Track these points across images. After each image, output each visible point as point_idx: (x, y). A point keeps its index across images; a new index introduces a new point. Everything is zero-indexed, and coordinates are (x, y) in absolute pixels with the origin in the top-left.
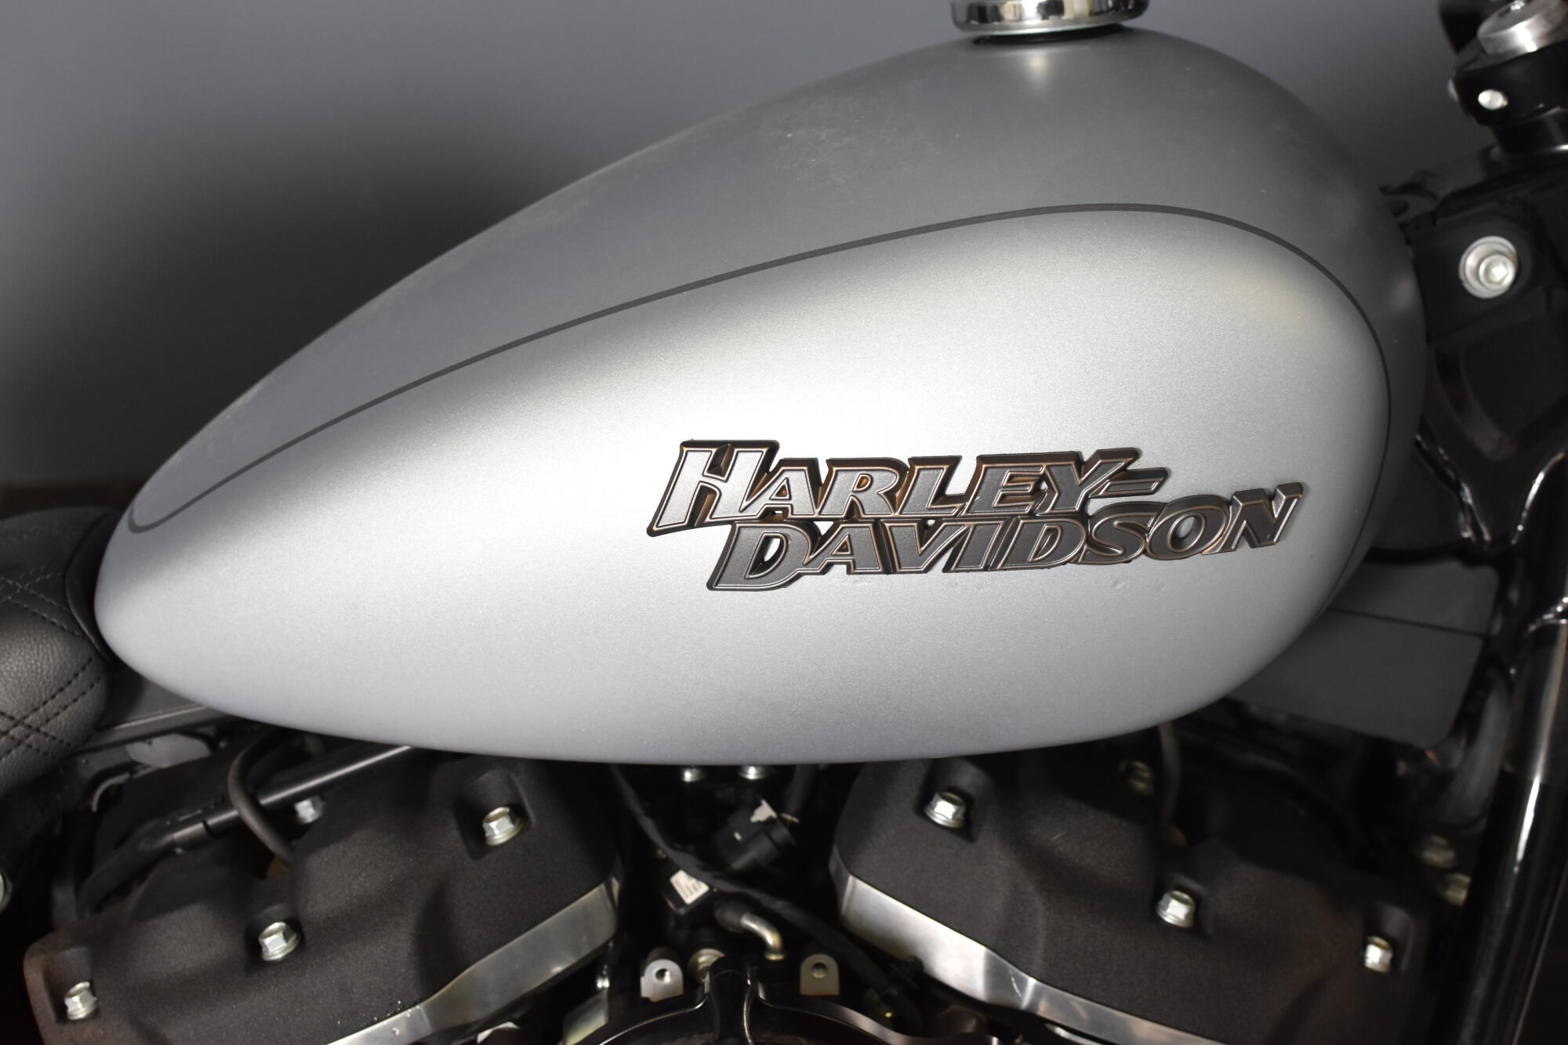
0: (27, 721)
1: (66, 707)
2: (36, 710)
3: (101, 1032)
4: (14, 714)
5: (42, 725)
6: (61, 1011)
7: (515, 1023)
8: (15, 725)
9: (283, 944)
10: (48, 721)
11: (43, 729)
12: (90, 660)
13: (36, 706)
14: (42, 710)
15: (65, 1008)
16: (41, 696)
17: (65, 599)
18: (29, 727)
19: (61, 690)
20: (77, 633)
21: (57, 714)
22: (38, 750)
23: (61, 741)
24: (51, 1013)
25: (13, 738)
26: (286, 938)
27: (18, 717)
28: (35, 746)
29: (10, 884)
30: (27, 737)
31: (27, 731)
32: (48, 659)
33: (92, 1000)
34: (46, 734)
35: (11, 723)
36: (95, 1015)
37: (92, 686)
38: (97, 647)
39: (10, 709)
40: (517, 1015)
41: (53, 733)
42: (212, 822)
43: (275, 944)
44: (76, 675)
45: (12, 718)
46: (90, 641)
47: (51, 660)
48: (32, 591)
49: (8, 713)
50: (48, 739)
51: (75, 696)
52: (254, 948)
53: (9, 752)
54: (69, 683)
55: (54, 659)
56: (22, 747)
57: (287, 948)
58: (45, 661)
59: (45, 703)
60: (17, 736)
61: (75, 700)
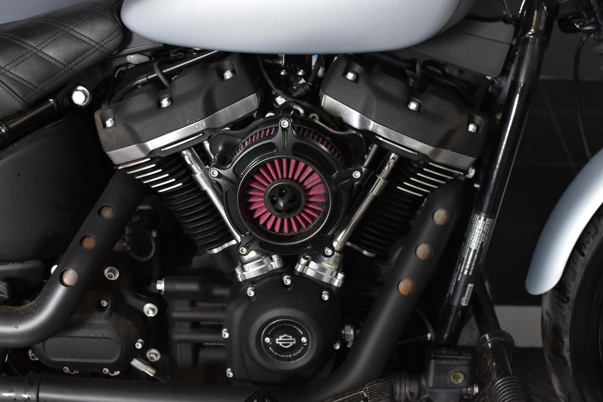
0: (100, 44)
1: (111, 40)
2: (103, 41)
3: (116, 129)
4: (97, 41)
5: (104, 45)
6: (104, 125)
7: (229, 128)
8: (97, 45)
9: (167, 103)
10: (106, 44)
11: (104, 46)
12: (118, 28)
13: (103, 39)
14: (104, 41)
15: (106, 124)
16: (104, 37)
17: (112, 12)
18: (101, 45)
19: (110, 35)
20: (115, 20)
21: (109, 42)
22: (103, 52)
23: (109, 50)
24: (102, 126)
25: (96, 48)
26: (168, 101)
27: (98, 42)
28: (102, 51)
29: (91, 96)
30: (100, 48)
31: (100, 46)
32: (107, 27)
33: (113, 122)
34: (105, 48)
35: (96, 44)
36: (114, 125)
37: (119, 35)
38: (121, 24)
39: (96, 40)
40: (230, 126)
41: (107, 48)
42: (149, 77)
43: (165, 103)
44: (114, 32)
45: (96, 42)
46: (119, 23)
47: (108, 27)
48: (104, 9)
49: (95, 41)
50: (105, 49)
51: (114, 37)
52: (159, 105)
53: (95, 52)
54: (112, 34)
55: (109, 27)
56: (98, 51)
57: (168, 104)
58: (106, 27)
59: (105, 39)
60: (98, 48)
61: (114, 39)
